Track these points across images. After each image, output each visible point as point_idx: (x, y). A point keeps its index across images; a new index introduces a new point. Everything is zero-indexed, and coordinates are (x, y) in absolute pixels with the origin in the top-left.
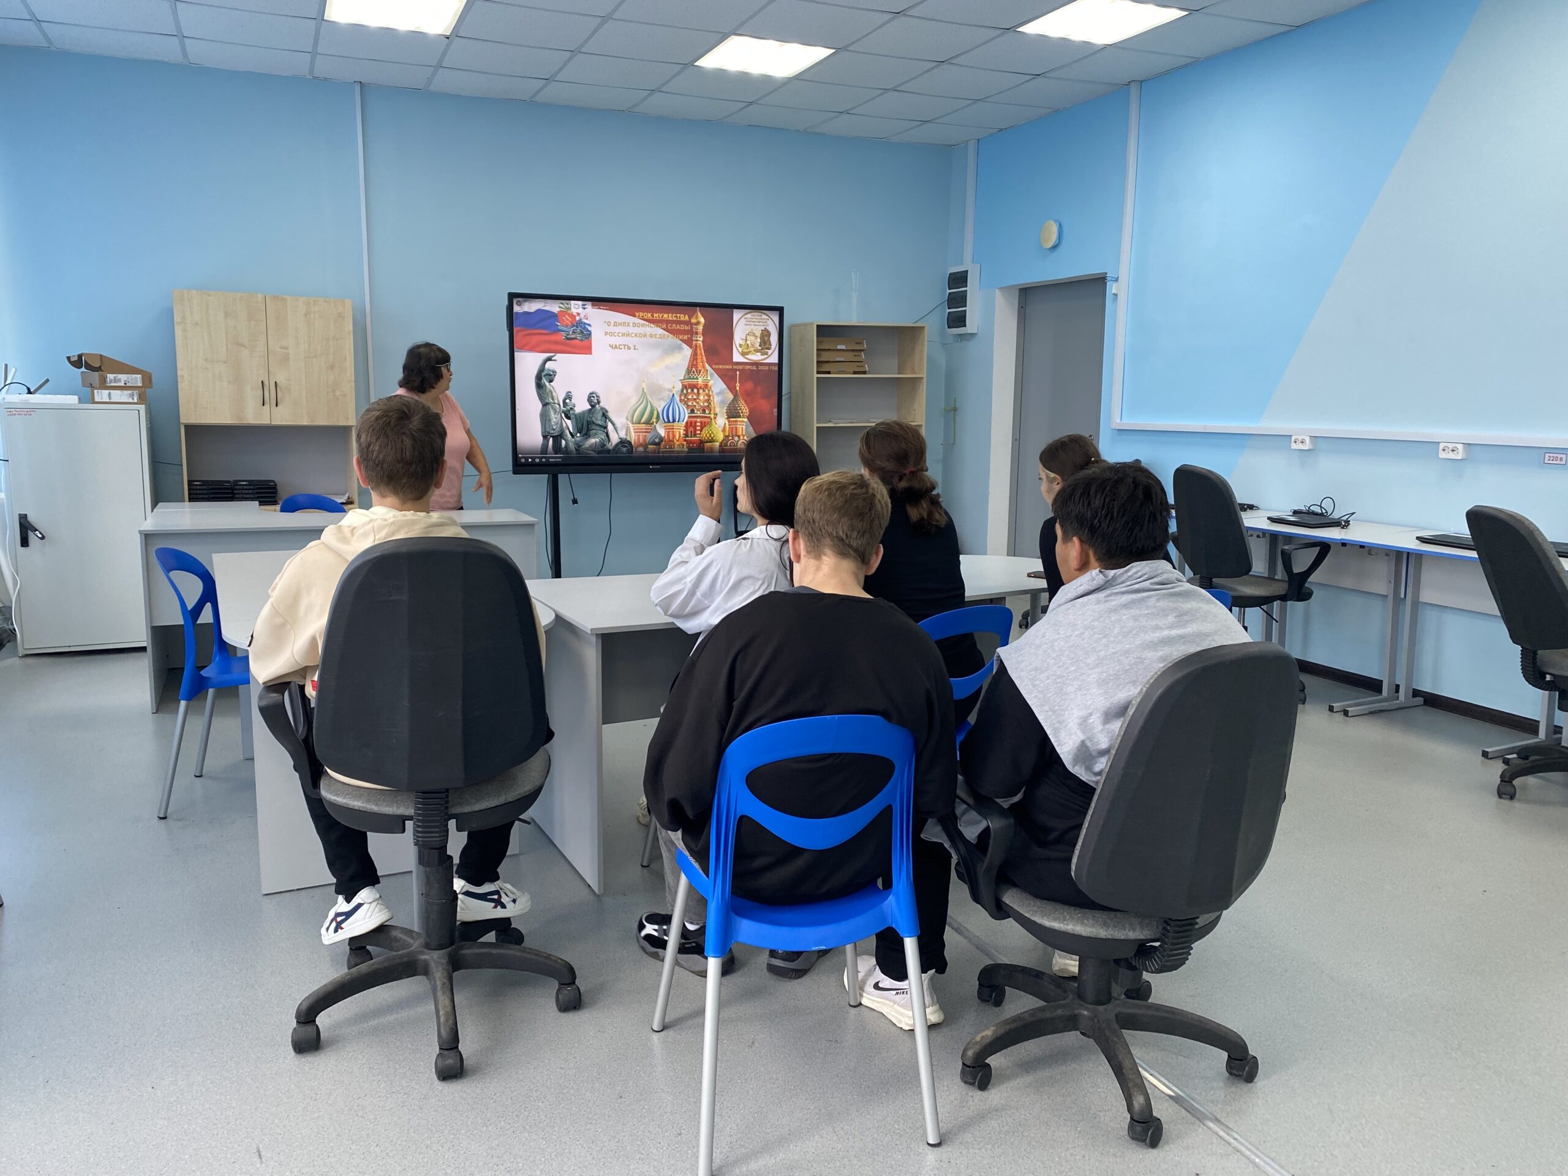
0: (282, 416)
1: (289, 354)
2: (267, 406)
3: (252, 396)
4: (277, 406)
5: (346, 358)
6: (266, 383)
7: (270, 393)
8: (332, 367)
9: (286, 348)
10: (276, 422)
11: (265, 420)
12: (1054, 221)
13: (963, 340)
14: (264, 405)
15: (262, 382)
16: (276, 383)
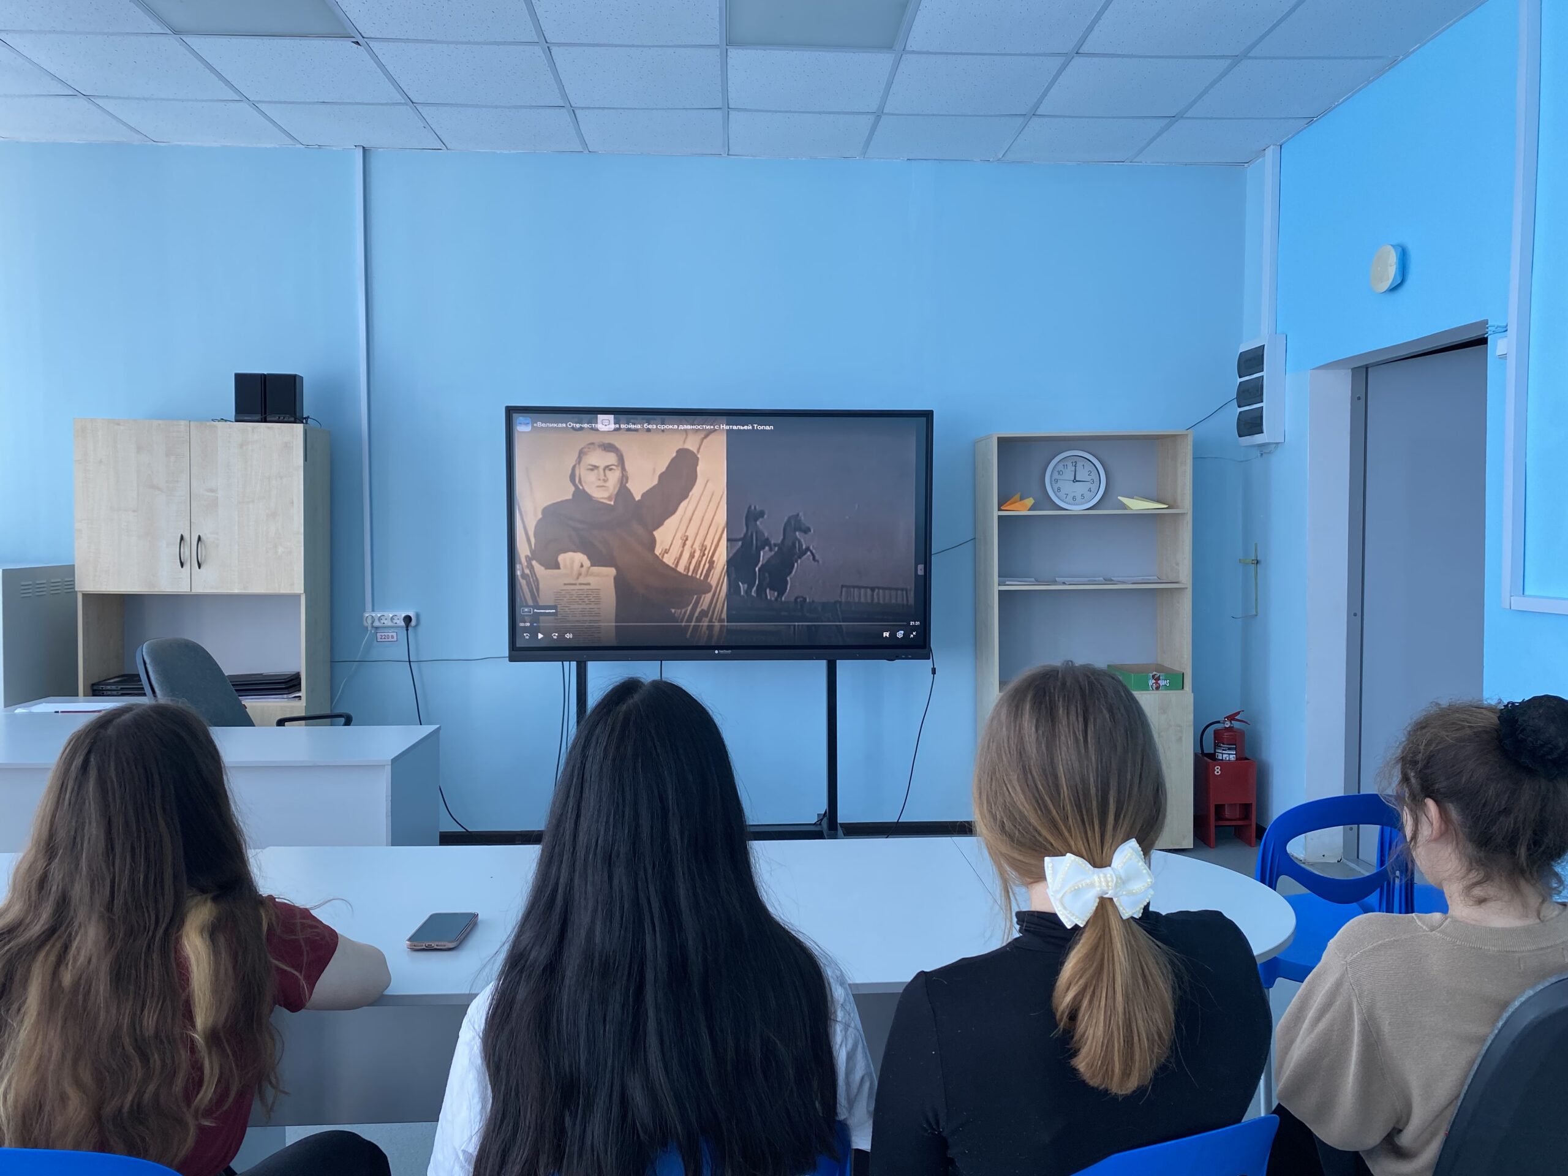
0: (203, 582)
1: (217, 497)
2: (187, 566)
3: (168, 552)
4: (199, 567)
5: (293, 503)
6: (187, 537)
7: (193, 550)
8: (274, 515)
9: (212, 490)
10: (198, 589)
11: (183, 588)
12: (1392, 245)
13: (1264, 455)
14: (182, 565)
15: (182, 538)
16: (199, 539)
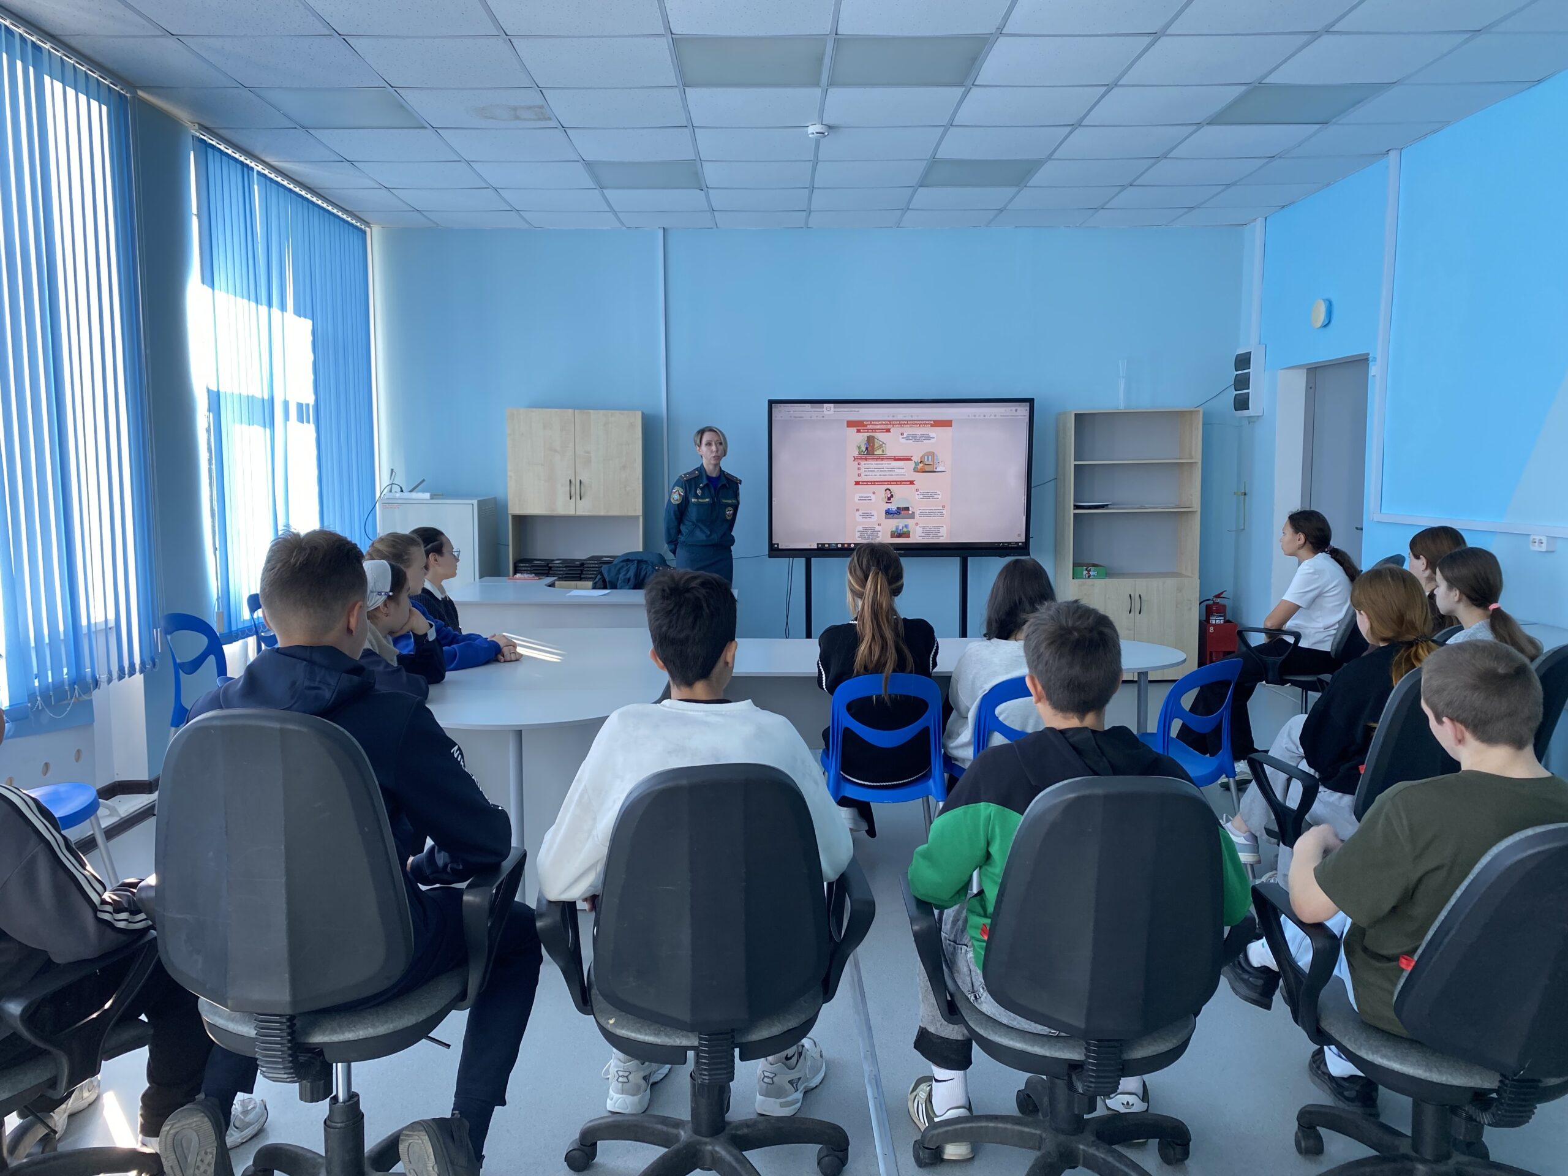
0: (583, 508)
1: (591, 457)
2: (573, 499)
3: (562, 490)
4: (581, 499)
5: (635, 460)
6: (573, 481)
7: (577, 489)
8: (624, 467)
9: (588, 452)
10: (580, 513)
11: (571, 511)
12: (1324, 300)
13: (1251, 423)
14: (570, 498)
15: (570, 481)
16: (580, 481)
